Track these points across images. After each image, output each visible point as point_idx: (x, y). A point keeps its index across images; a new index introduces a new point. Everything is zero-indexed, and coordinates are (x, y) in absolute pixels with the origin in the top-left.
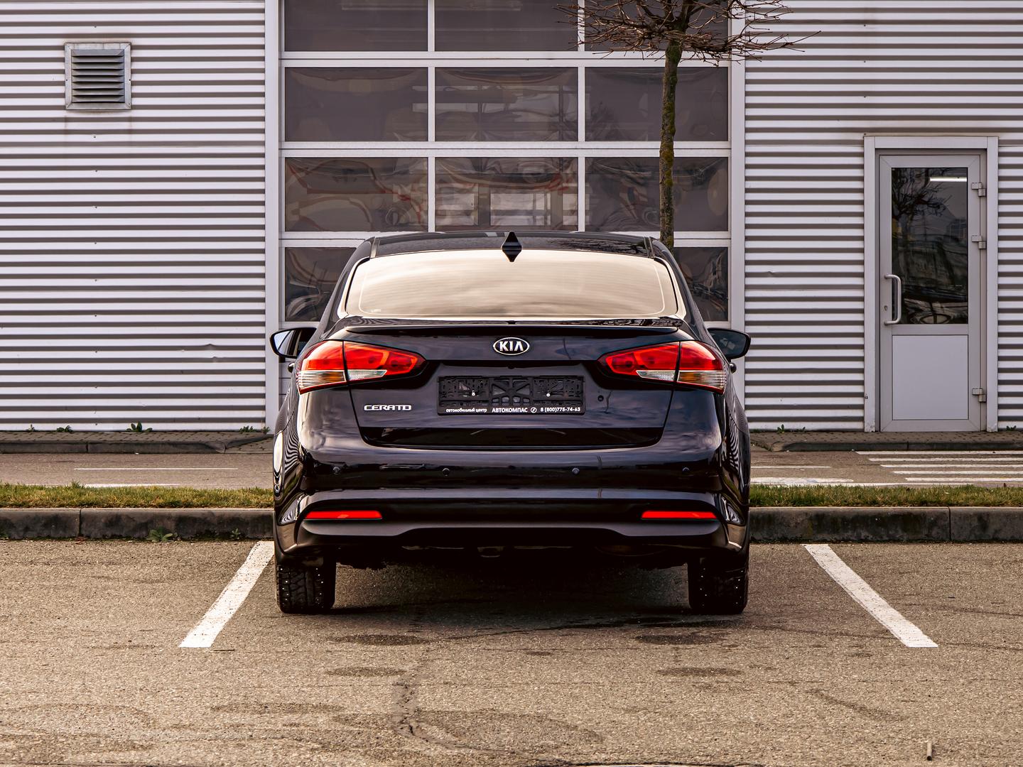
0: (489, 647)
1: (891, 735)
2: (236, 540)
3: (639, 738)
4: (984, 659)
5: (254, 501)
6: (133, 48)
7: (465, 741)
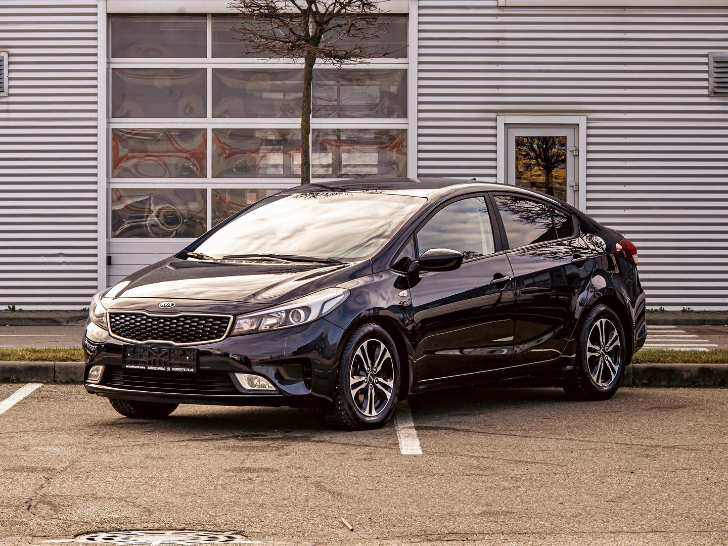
0: (125, 454)
1: (344, 512)
2: (13, 383)
3: (177, 513)
4: (447, 462)
5: (27, 357)
6: (10, 55)
7: (59, 515)
